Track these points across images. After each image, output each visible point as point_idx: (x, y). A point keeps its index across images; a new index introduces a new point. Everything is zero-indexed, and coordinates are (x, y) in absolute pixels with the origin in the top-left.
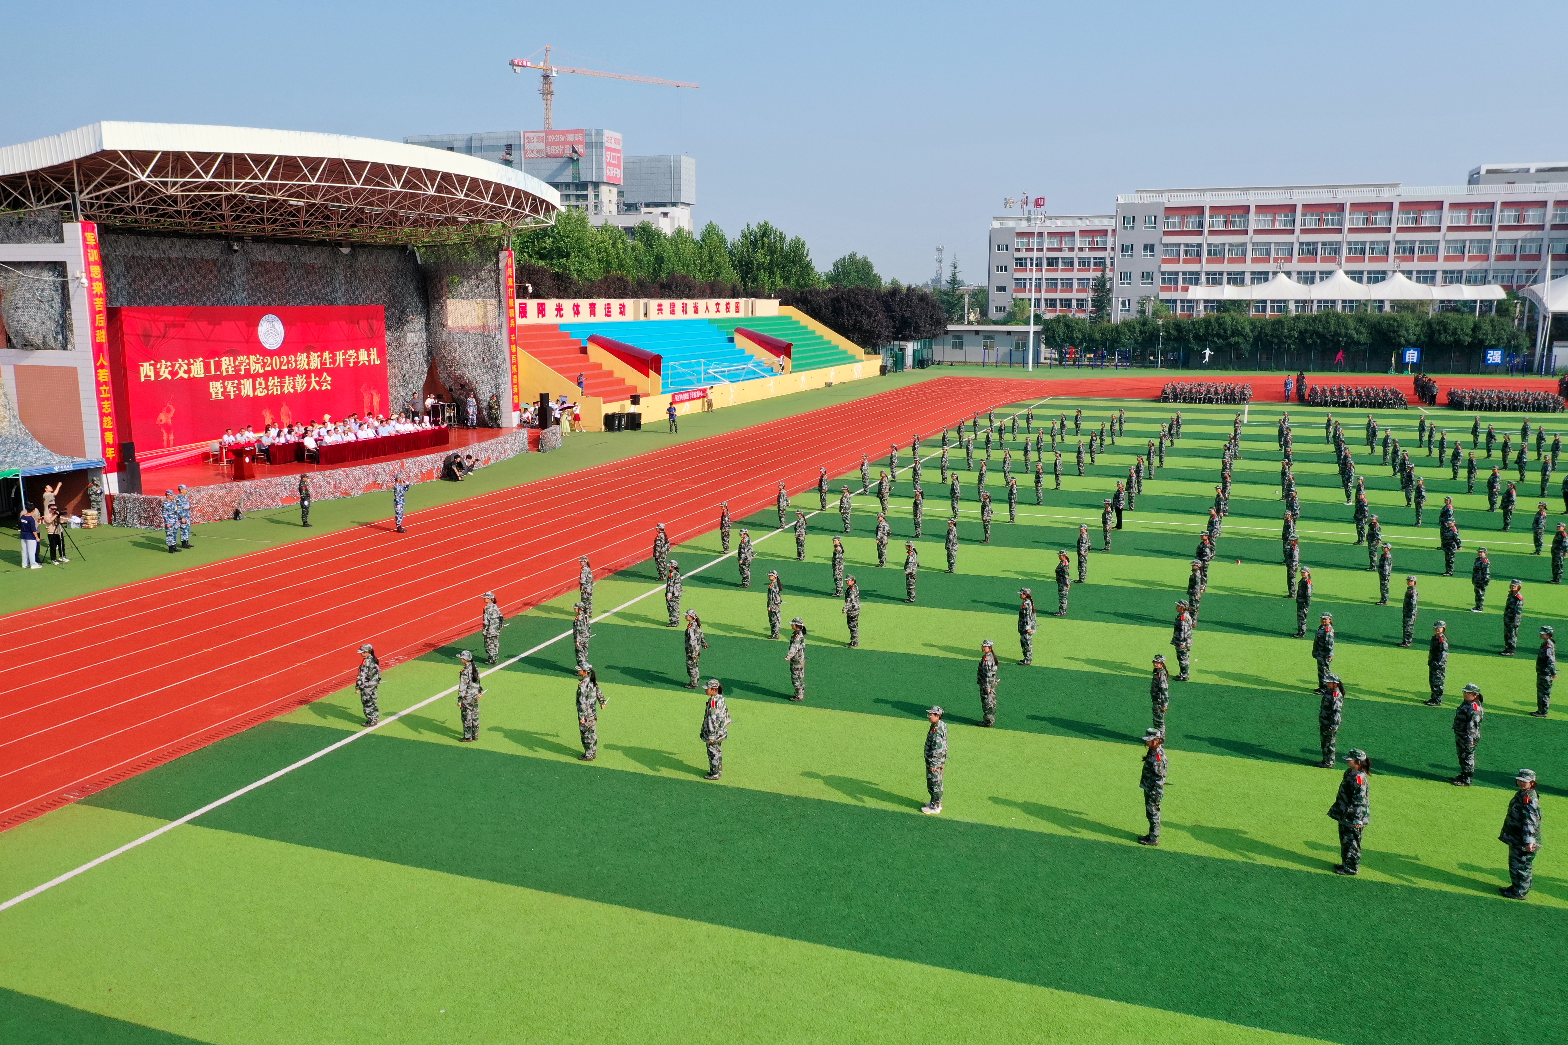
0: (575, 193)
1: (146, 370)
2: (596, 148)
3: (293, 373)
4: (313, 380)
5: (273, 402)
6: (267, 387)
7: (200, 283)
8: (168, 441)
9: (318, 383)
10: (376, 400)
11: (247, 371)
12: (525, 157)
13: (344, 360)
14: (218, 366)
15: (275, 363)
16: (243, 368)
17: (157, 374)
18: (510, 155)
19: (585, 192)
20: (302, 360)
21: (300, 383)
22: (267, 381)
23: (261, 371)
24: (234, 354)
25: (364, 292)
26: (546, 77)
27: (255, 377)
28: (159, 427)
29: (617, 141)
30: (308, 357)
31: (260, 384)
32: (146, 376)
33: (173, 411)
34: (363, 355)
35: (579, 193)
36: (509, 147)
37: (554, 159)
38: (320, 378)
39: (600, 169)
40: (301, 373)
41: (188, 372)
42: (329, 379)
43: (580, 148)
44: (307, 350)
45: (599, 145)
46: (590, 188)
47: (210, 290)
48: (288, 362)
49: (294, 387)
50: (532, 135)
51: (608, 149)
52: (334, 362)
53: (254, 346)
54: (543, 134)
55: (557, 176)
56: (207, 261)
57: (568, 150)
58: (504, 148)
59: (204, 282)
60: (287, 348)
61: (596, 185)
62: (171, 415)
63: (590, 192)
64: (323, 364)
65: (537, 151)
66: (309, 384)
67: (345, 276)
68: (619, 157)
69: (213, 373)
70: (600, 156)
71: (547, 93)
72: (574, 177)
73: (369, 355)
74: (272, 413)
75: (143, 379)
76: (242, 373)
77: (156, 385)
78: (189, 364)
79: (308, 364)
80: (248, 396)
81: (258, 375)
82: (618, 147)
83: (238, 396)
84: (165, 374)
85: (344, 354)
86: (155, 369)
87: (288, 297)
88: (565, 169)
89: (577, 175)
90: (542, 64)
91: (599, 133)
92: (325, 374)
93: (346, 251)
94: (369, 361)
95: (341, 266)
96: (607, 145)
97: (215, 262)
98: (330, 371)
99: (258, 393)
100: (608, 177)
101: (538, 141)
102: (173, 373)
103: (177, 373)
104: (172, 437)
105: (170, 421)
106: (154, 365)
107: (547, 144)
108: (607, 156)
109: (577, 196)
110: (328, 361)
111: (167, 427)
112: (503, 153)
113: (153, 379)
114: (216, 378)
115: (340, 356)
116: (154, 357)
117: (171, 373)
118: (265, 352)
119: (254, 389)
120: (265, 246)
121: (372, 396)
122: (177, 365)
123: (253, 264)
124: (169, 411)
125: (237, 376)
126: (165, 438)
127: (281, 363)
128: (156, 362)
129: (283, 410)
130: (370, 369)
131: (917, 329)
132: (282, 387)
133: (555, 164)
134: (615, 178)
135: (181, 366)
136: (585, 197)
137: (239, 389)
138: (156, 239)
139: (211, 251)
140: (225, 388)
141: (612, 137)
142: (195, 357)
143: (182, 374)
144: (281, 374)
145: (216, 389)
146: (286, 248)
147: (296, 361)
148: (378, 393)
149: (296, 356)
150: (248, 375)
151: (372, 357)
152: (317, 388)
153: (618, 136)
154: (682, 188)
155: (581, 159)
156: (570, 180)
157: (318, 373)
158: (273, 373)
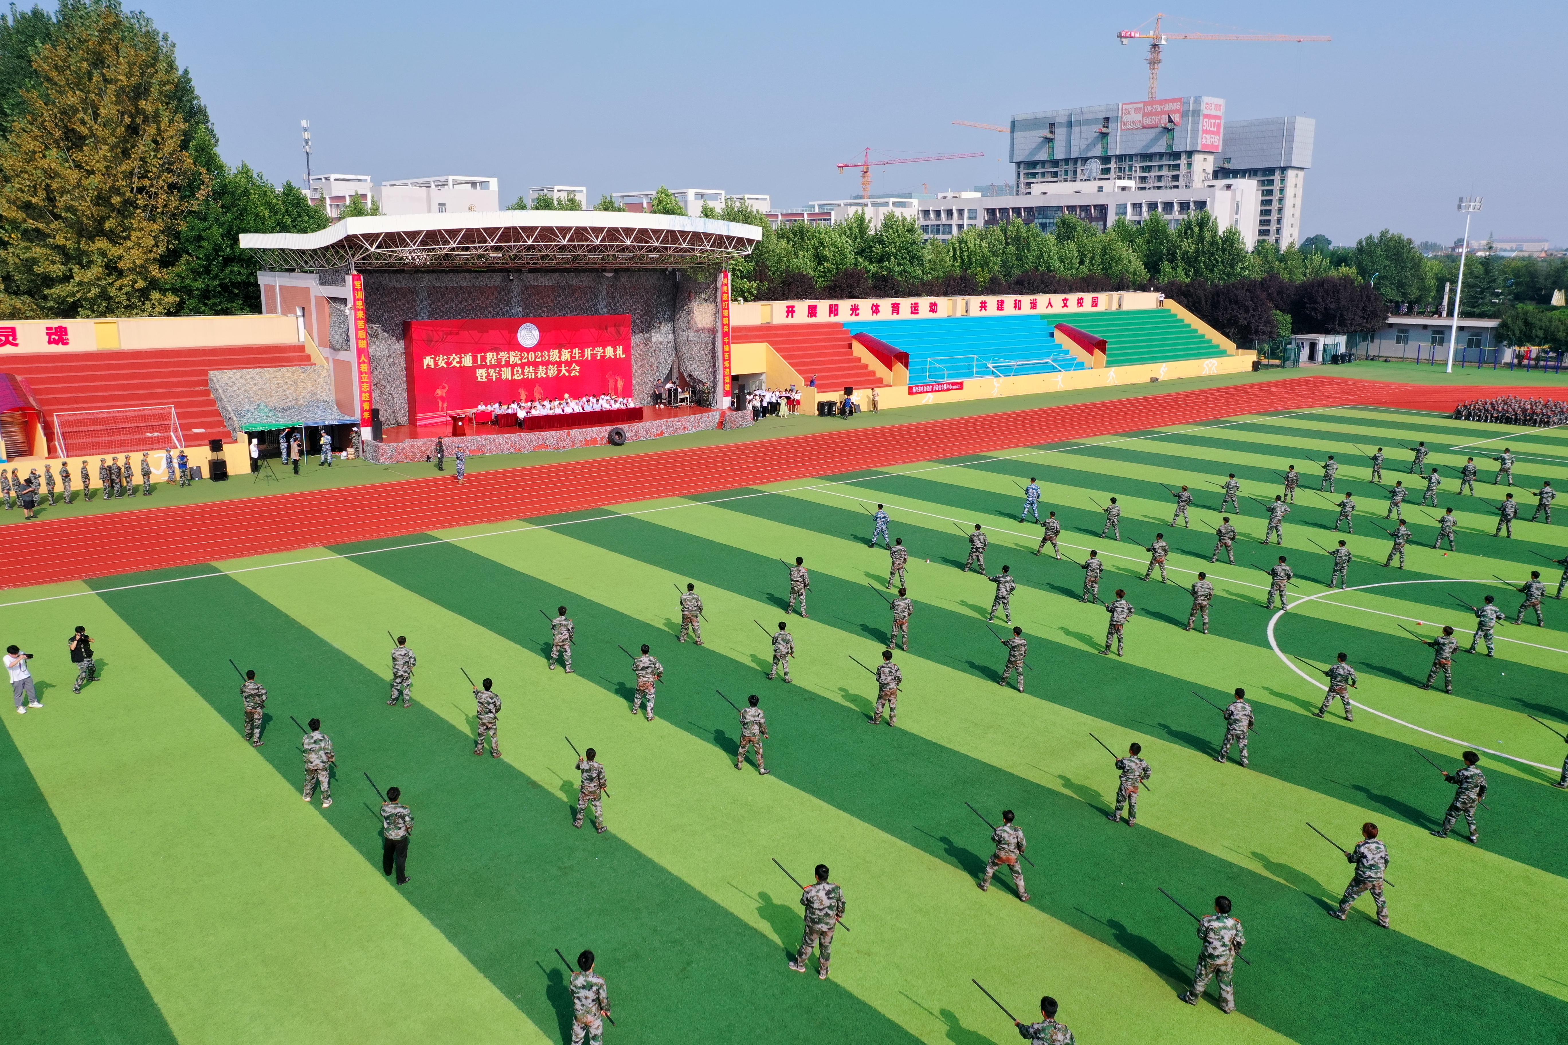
0: (1167, 163)
1: (428, 361)
2: (1193, 116)
3: (546, 364)
4: (563, 369)
5: (528, 384)
6: (523, 373)
7: (483, 303)
8: (443, 408)
9: (567, 371)
10: (620, 384)
11: (507, 363)
12: (1122, 129)
13: (592, 355)
14: (484, 359)
15: (532, 356)
16: (503, 360)
17: (436, 364)
18: (1107, 127)
19: (1178, 162)
20: (554, 355)
21: (552, 371)
22: (523, 369)
23: (519, 362)
24: (497, 350)
25: (624, 304)
26: (1155, 46)
27: (513, 366)
28: (436, 398)
29: (1218, 107)
30: (560, 353)
31: (518, 371)
32: (428, 365)
33: (447, 388)
34: (609, 351)
35: (1172, 163)
36: (1107, 120)
37: (1149, 130)
38: (570, 367)
39: (1195, 137)
40: (553, 364)
41: (460, 362)
42: (577, 368)
43: (1176, 118)
44: (559, 347)
45: (1197, 113)
46: (1183, 157)
47: (491, 307)
48: (542, 356)
49: (546, 373)
50: (1130, 106)
51: (1206, 116)
52: (583, 356)
53: (514, 345)
54: (1141, 105)
55: (1151, 147)
56: (490, 287)
57: (1165, 119)
58: (1102, 120)
59: (487, 302)
60: (540, 346)
61: (1190, 154)
62: (445, 391)
63: (1183, 161)
64: (572, 357)
65: (1134, 122)
66: (560, 371)
67: (608, 293)
68: (1219, 124)
69: (479, 363)
70: (1196, 124)
71: (1153, 62)
72: (1168, 146)
73: (615, 351)
74: (526, 391)
75: (425, 367)
76: (503, 363)
77: (436, 371)
78: (461, 358)
79: (560, 357)
80: (507, 380)
81: (516, 365)
82: (1219, 113)
83: (499, 379)
84: (442, 363)
85: (592, 350)
86: (435, 360)
87: (556, 310)
88: (1159, 140)
89: (1170, 145)
90: (1151, 33)
91: (1198, 101)
92: (574, 365)
93: (609, 275)
94: (615, 355)
95: (604, 286)
96: (1206, 112)
97: (496, 288)
98: (578, 363)
99: (515, 377)
100: (1204, 145)
101: (1136, 113)
102: (448, 364)
103: (451, 363)
104: (445, 405)
105: (444, 395)
106: (434, 359)
107: (1145, 115)
108: (1204, 123)
109: (1169, 166)
110: (577, 356)
111: (442, 398)
112: (1101, 126)
113: (433, 367)
114: (482, 367)
115: (588, 352)
116: (435, 353)
117: (446, 363)
118: (522, 349)
119: (513, 374)
120: (537, 274)
121: (617, 381)
122: (452, 358)
123: (527, 288)
124: (444, 388)
125: (499, 365)
126: (440, 405)
127: (536, 357)
128: (436, 356)
129: (536, 389)
130: (615, 361)
131: (1342, 323)
132: (536, 374)
133: (1150, 134)
134: (1212, 146)
135: (454, 359)
136: (1177, 167)
137: (500, 375)
138: (451, 275)
139: (495, 280)
140: (489, 374)
141: (1212, 104)
142: (466, 352)
143: (455, 364)
144: (535, 364)
145: (481, 374)
146: (557, 275)
147: (549, 356)
148: (622, 379)
149: (549, 352)
150: (507, 364)
151: (618, 352)
152: (567, 374)
153: (1221, 101)
154: (1294, 151)
155: (1176, 128)
156: (1163, 150)
157: (568, 364)
158: (529, 364)
